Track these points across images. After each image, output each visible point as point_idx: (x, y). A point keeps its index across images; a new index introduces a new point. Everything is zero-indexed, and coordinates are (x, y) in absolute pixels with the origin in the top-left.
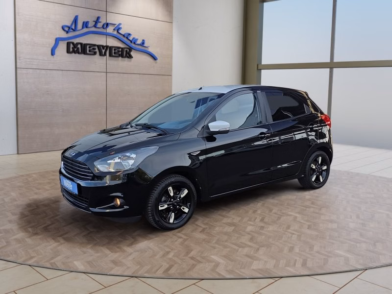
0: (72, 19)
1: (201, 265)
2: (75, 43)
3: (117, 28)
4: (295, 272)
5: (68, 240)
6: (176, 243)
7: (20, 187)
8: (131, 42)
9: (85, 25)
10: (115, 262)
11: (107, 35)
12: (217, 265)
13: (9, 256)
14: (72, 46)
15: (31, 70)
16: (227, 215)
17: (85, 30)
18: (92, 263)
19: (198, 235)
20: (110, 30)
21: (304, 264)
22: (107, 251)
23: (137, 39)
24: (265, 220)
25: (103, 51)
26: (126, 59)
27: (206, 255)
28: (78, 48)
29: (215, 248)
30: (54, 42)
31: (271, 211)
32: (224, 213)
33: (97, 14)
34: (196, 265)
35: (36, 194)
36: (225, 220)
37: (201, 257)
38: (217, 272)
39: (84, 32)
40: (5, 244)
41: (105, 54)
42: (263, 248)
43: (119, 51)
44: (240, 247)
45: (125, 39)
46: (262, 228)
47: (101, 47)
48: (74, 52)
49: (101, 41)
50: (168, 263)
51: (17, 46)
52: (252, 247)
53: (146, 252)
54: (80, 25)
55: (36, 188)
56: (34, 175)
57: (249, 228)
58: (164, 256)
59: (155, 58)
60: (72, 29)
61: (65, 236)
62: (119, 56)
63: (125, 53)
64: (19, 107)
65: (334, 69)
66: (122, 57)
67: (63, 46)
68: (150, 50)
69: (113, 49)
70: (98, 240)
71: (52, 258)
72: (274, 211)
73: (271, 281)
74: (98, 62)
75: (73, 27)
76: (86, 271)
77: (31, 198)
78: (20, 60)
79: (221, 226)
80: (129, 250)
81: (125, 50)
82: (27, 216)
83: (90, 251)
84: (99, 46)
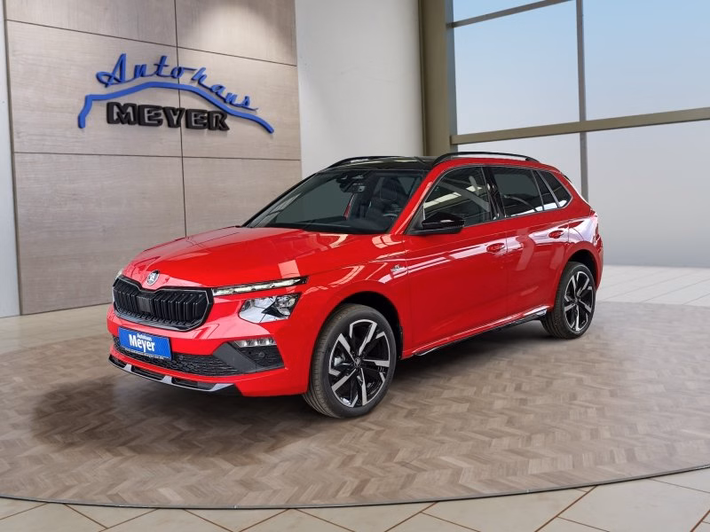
0: (115, 61)
1: (426, 475)
2: (122, 104)
3: (197, 78)
4: (618, 473)
5: (139, 450)
6: (362, 439)
7: (30, 366)
8: (225, 100)
9: (140, 71)
10: (247, 484)
11: (180, 89)
12: (458, 472)
13: (19, 490)
14: (116, 110)
15: (41, 156)
16: (448, 384)
17: (140, 80)
18: (199, 489)
19: (402, 423)
20: (185, 79)
21: (631, 457)
22: (226, 465)
23: (235, 96)
24: (523, 389)
25: (175, 118)
26: (218, 132)
27: (428, 457)
28: (128, 114)
29: (443, 443)
30: (82, 105)
31: (528, 372)
32: (441, 382)
33: (162, 51)
34: (414, 477)
35: (64, 375)
36: (446, 394)
37: (421, 460)
38: (461, 486)
39: (137, 84)
40: (8, 467)
41: (178, 124)
42: (539, 436)
43: (203, 118)
44: (492, 437)
45: (213, 97)
46: (523, 401)
47: (171, 112)
48: (121, 120)
49: (169, 100)
50: (356, 477)
51: (13, 111)
52: (518, 435)
53: (306, 459)
54: (129, 73)
55: (63, 366)
56: (56, 346)
57: (499, 404)
58: (344, 464)
59: (269, 130)
60: (115, 79)
61: (133, 444)
62: (205, 126)
63: (214, 121)
64: (20, 225)
65: (588, 134)
66: (210, 128)
67: (99, 111)
68: (260, 114)
69: (193, 114)
70: (203, 447)
71: (111, 486)
72: (535, 372)
73: (578, 493)
74: (166, 138)
75: (118, 76)
76: (186, 505)
77: (54, 383)
78: (19, 137)
79: (443, 404)
80: (271, 459)
81: (215, 115)
82: (49, 414)
83: (188, 466)
84: (165, 109)
